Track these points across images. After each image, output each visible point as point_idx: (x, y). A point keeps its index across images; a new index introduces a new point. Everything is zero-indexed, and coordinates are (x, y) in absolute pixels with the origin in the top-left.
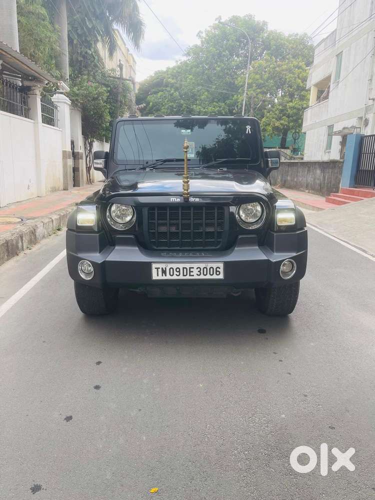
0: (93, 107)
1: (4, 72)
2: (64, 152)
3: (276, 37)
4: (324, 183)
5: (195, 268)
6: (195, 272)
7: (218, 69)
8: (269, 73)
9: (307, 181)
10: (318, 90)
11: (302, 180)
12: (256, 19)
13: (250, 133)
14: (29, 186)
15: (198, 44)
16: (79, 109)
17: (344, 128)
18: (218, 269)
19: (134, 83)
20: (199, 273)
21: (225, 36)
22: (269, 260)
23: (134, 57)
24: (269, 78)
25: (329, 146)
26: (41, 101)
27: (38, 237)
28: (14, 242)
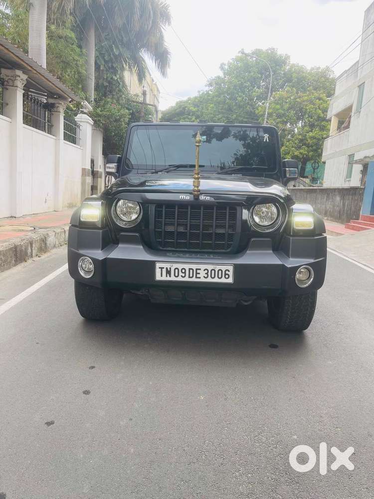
0: (114, 128)
1: (31, 90)
2: (84, 170)
3: (298, 70)
4: (344, 210)
5: (202, 269)
6: (202, 274)
7: (239, 99)
8: (290, 104)
9: (326, 207)
10: (339, 121)
11: (321, 207)
12: (279, 53)
13: (268, 141)
14: (46, 200)
15: (220, 75)
16: (101, 129)
17: (365, 157)
18: (227, 272)
19: (157, 111)
20: (206, 276)
21: (247, 67)
22: (283, 265)
23: (158, 86)
24: (290, 108)
25: (349, 175)
26: (64, 119)
27: (48, 245)
28: (23, 248)
